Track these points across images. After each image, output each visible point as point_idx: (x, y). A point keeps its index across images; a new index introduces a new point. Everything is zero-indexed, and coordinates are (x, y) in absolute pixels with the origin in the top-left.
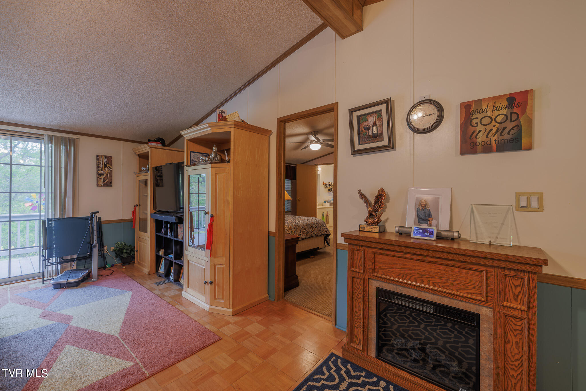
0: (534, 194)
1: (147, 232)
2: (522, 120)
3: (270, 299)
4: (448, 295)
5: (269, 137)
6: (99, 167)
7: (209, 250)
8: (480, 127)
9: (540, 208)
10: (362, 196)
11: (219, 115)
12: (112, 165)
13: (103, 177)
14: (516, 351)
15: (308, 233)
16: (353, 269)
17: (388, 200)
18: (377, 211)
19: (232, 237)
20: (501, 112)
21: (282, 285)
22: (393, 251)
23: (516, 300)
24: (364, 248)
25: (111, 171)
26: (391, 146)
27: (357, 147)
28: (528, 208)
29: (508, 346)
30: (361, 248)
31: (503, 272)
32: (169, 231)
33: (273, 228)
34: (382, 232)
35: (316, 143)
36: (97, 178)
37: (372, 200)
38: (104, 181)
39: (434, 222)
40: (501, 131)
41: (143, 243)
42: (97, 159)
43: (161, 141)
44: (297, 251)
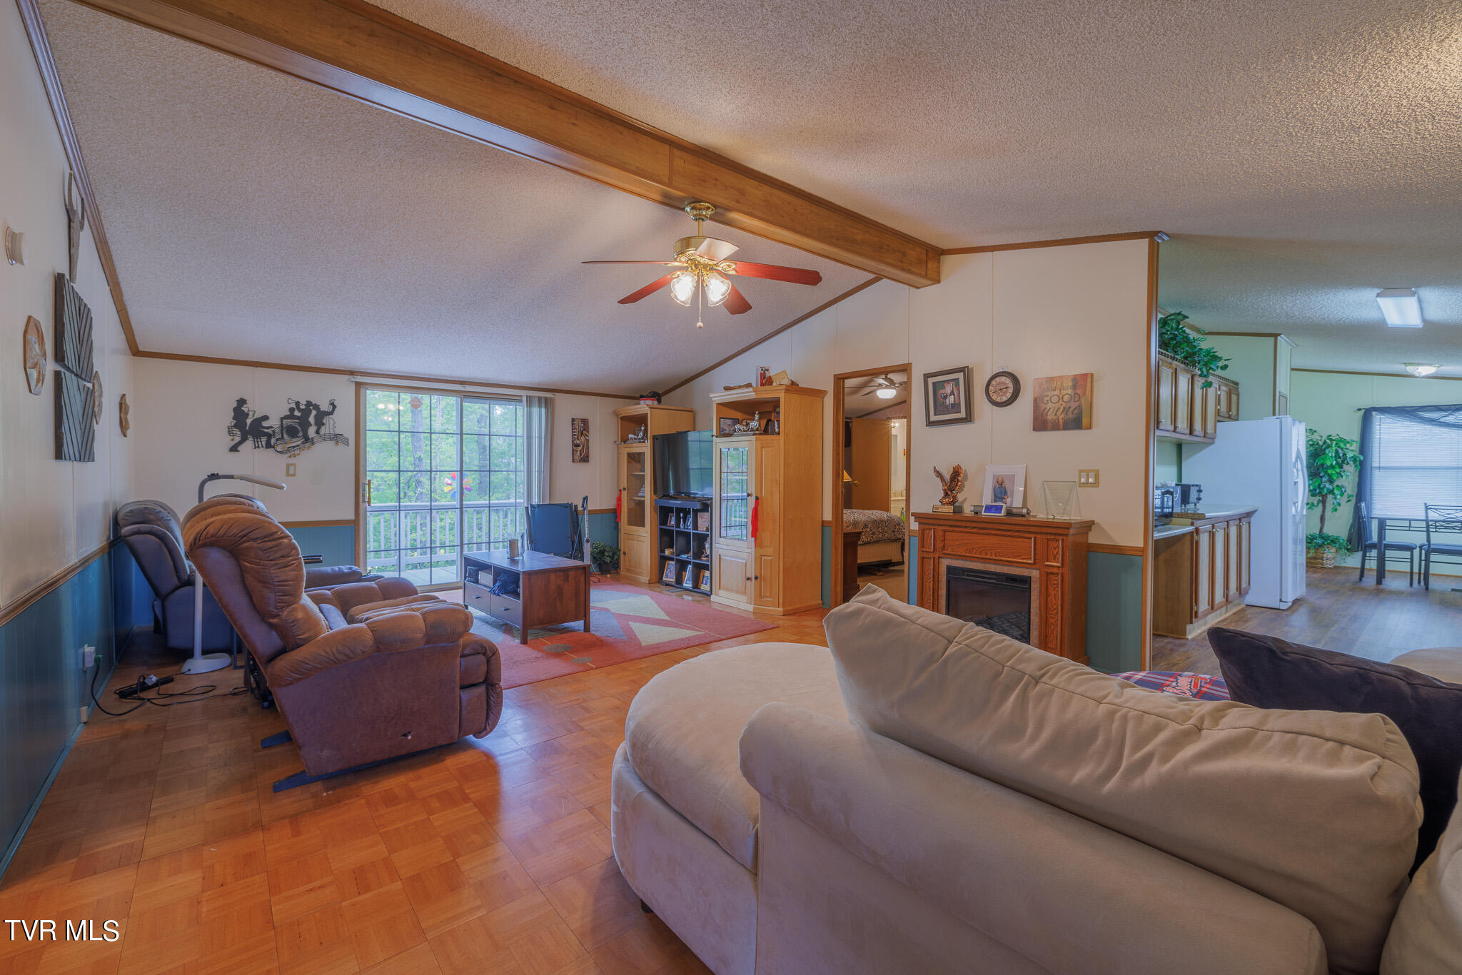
0: (1092, 471)
1: (643, 526)
2: (1082, 400)
3: (824, 606)
4: (1006, 563)
5: (823, 398)
6: (575, 435)
7: (753, 539)
8: (1050, 405)
9: (1096, 484)
10: (939, 474)
11: (761, 374)
12: (588, 432)
13: (580, 448)
14: (1054, 602)
15: (873, 534)
16: (923, 549)
17: (966, 478)
18: (954, 490)
19: (782, 523)
20: (1067, 392)
21: (840, 588)
22: (961, 527)
23: (1055, 559)
24: (935, 527)
25: (588, 440)
26: (968, 419)
27: (933, 418)
28: (1087, 484)
29: (1049, 599)
30: (931, 527)
31: (1045, 537)
32: (682, 523)
33: (828, 516)
34: (958, 510)
35: (887, 387)
36: (573, 450)
37: (947, 477)
38: (581, 455)
39: (1008, 500)
40: (1066, 410)
41: (635, 542)
42: (573, 424)
43: (656, 396)
44: (859, 561)
